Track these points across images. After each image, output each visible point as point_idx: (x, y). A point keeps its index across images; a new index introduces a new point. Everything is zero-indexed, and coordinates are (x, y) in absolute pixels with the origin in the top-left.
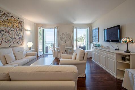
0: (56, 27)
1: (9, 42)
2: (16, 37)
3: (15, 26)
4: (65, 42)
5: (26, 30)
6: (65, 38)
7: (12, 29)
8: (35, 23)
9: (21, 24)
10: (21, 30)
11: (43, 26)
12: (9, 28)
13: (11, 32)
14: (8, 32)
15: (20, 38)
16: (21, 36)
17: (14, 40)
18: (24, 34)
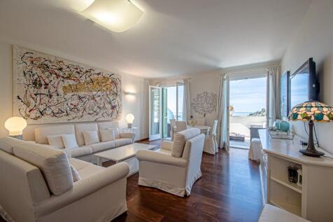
0: (182, 82)
1: (95, 113)
2: (107, 106)
3: (104, 89)
4: (203, 115)
5: (126, 93)
6: (205, 105)
7: (99, 93)
8: (145, 79)
9: (116, 84)
10: (117, 94)
11: (160, 82)
12: (95, 93)
13: (97, 99)
14: (94, 98)
15: (113, 107)
16: (116, 103)
17: (102, 111)
18: (121, 100)
